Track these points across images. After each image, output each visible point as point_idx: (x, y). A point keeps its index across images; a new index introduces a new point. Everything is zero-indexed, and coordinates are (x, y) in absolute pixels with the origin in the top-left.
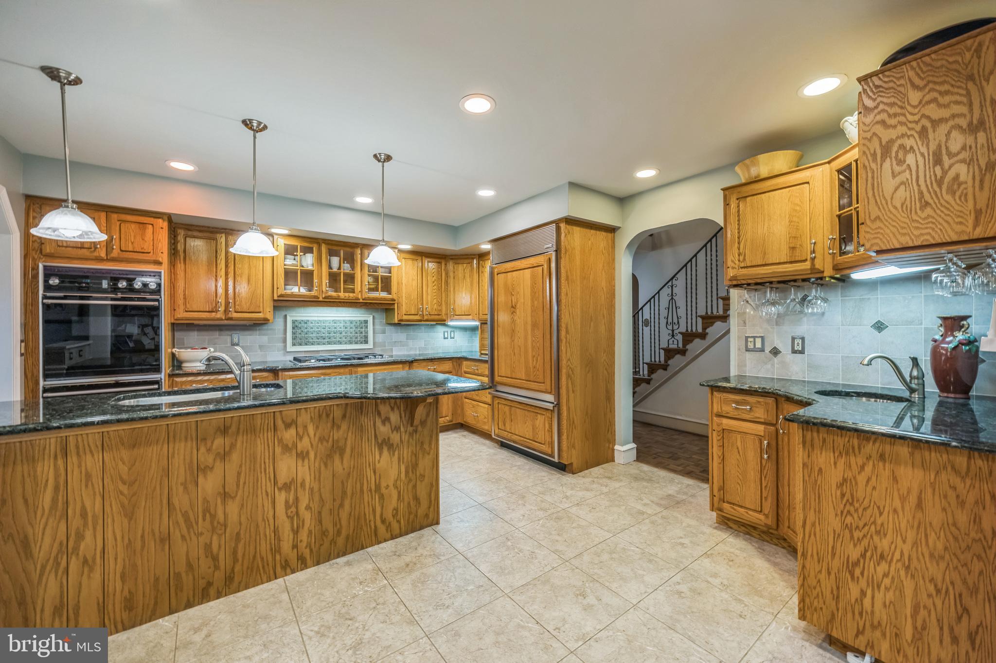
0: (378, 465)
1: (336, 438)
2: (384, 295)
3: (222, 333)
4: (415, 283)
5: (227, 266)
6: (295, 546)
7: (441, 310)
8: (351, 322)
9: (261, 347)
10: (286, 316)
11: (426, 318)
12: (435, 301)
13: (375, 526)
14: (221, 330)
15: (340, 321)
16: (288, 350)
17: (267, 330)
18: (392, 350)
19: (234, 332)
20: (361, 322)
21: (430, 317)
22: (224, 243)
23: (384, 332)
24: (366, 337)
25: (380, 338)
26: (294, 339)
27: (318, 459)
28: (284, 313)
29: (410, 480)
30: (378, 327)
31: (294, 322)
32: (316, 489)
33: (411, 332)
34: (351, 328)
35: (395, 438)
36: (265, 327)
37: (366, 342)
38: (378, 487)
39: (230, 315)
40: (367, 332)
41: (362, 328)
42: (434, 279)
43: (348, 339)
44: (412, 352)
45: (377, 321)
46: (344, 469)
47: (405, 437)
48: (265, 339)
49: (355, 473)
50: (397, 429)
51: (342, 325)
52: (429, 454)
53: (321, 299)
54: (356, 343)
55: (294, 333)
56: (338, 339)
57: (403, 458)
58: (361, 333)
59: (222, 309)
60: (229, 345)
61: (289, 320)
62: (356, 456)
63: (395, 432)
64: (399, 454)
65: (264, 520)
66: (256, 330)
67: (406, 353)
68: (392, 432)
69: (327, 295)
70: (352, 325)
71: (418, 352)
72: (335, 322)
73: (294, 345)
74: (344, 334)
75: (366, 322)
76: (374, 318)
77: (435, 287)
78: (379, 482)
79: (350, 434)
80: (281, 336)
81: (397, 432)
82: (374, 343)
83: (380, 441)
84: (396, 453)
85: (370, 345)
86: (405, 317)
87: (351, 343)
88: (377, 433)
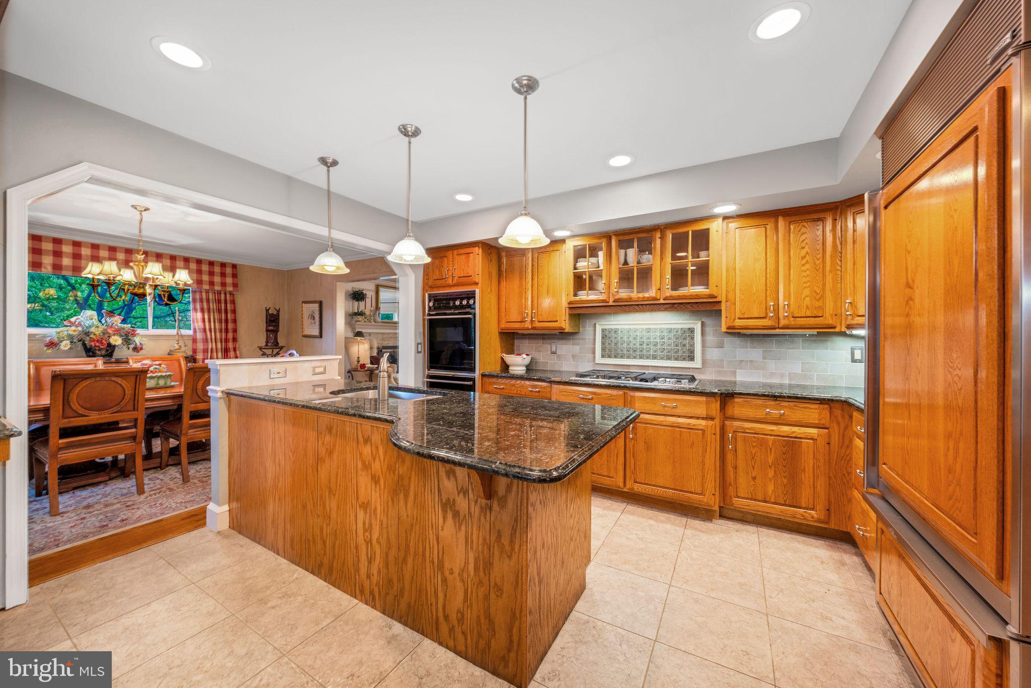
0: (441, 533)
1: (401, 473)
2: (699, 290)
3: (545, 341)
4: (760, 266)
5: (532, 279)
6: (369, 576)
7: (821, 308)
8: (670, 331)
9: (574, 357)
10: (595, 324)
11: (783, 322)
12: (807, 292)
13: (437, 616)
14: (544, 339)
15: (655, 330)
16: (597, 362)
17: (579, 339)
18: (734, 373)
19: (553, 341)
20: (684, 331)
21: (792, 322)
22: (530, 258)
23: (721, 346)
24: (692, 352)
25: (714, 354)
26: (603, 349)
27: (386, 490)
28: (593, 321)
29: (481, 583)
30: (710, 338)
31: (603, 330)
32: (385, 522)
33: (773, 347)
34: (669, 339)
35: (462, 504)
36: (577, 337)
37: (692, 359)
38: (441, 566)
39: (534, 325)
40: (693, 345)
41: (685, 339)
42: (803, 252)
43: (665, 353)
44: (775, 381)
45: (709, 330)
46: (408, 516)
47: (476, 510)
48: (577, 348)
49: (418, 526)
50: (464, 492)
51: (658, 334)
52: (510, 557)
53: (611, 303)
54: (676, 359)
55: (603, 343)
56: (652, 353)
57: (472, 541)
58: (684, 345)
59: (529, 319)
60: (549, 353)
61: (599, 329)
62: (419, 508)
63: (461, 495)
64: (467, 532)
65: (350, 530)
66: (570, 339)
67: (762, 380)
68: (459, 493)
69: (617, 297)
70: (671, 335)
71: (786, 381)
72: (648, 330)
73: (603, 356)
74: (659, 346)
75: (692, 331)
76: (703, 324)
77: (807, 266)
78: (443, 558)
79: (413, 473)
80: (591, 346)
81: (465, 496)
82: (704, 362)
83: (444, 501)
84: (463, 528)
85: (697, 363)
86: (738, 323)
87: (669, 358)
88: (441, 486)
